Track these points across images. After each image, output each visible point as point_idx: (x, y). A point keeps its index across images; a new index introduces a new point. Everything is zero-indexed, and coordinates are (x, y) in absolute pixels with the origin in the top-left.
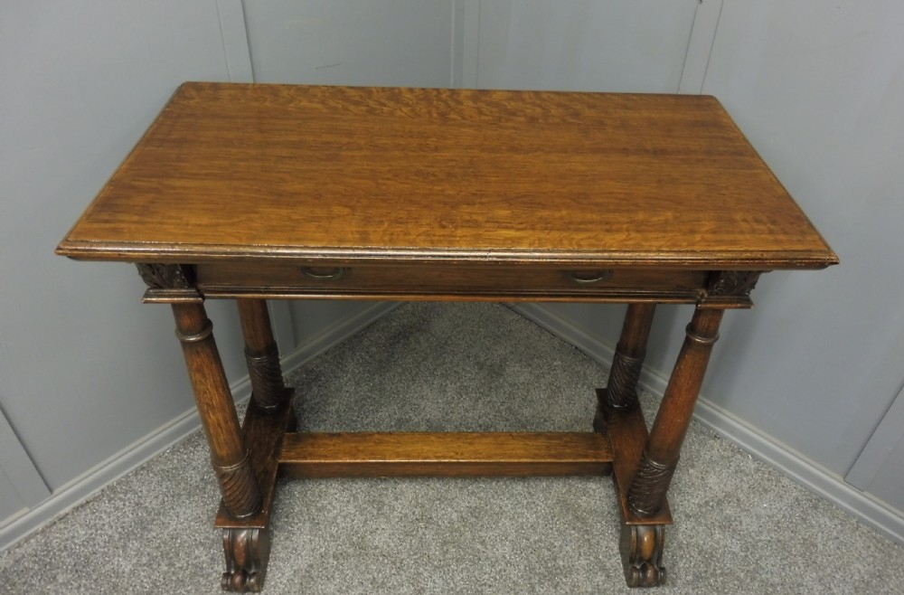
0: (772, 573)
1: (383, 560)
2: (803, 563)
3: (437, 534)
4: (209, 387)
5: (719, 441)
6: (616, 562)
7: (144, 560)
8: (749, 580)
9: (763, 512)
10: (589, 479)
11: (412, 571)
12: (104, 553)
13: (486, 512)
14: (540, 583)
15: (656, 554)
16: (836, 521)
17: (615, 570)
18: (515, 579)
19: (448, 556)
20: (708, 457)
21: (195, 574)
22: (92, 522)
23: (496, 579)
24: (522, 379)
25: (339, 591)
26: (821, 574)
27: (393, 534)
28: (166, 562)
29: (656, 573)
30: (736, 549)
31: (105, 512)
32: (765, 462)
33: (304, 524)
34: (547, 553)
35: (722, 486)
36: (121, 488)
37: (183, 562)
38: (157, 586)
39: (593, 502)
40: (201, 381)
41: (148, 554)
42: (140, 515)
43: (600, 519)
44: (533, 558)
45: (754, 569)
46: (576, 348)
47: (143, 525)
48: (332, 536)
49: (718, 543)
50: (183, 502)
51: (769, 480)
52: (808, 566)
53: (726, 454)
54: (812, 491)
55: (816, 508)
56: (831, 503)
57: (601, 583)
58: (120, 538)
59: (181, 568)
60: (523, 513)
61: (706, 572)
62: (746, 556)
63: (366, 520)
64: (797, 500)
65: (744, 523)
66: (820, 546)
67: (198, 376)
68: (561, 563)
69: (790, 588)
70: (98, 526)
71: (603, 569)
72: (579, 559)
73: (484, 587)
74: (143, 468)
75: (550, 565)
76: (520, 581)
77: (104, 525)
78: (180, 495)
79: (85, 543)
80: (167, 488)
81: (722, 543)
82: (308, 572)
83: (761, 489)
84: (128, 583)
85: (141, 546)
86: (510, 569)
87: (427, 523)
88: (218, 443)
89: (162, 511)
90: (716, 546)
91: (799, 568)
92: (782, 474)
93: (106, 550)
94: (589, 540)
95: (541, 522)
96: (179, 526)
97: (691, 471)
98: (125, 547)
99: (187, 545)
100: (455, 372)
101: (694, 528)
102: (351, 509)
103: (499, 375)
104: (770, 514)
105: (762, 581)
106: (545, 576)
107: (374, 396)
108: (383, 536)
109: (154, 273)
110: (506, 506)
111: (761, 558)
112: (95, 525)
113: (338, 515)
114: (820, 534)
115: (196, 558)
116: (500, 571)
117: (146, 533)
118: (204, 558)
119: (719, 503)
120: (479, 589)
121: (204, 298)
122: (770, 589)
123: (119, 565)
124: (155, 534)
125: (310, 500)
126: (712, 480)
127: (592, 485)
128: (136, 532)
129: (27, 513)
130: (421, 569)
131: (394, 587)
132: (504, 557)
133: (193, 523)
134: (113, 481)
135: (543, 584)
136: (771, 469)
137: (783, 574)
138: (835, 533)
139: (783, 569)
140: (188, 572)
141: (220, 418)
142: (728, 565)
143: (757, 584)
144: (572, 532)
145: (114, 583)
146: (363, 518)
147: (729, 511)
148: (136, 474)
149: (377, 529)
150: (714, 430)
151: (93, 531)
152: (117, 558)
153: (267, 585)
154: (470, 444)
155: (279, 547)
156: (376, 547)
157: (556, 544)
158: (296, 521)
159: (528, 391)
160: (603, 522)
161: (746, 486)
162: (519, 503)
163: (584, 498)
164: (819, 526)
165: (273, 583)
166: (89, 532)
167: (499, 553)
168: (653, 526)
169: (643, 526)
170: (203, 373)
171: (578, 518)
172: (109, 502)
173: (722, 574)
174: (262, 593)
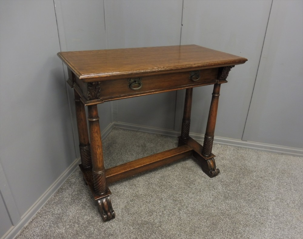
1: (146, 196)
3: (156, 185)
7: (68, 227)
8: (235, 167)
9: (228, 154)
11: (156, 195)
12: (51, 231)
13: (165, 176)
15: (215, 166)
16: (244, 151)
19: (163, 189)
21: (89, 223)
22: (39, 225)
23: (179, 189)
24: (152, 146)
25: (139, 208)
27: (144, 190)
28: (76, 224)
29: (217, 170)
30: (228, 162)
31: (41, 221)
32: (222, 144)
33: (115, 197)
34: (187, 179)
36: (43, 212)
38: (78, 231)
39: (190, 165)
41: (68, 225)
42: (56, 216)
44: (185, 181)
45: (235, 165)
46: (162, 135)
47: (60, 218)
48: (126, 197)
49: (223, 163)
50: (70, 207)
51: (225, 148)
52: (245, 160)
54: (235, 146)
55: (238, 149)
56: (241, 147)
57: (204, 180)
58: (54, 225)
59: (83, 223)
60: (175, 173)
61: (225, 169)
62: (231, 163)
63: (133, 190)
64: (234, 149)
65: (226, 157)
66: (245, 156)
68: (192, 179)
69: (244, 165)
70: (42, 225)
71: (202, 177)
72: (195, 177)
73: (177, 192)
74: (47, 204)
75: (190, 181)
76: (185, 187)
77: (44, 224)
78: (67, 206)
79: (41, 231)
80: (60, 206)
81: (224, 162)
82: (126, 208)
83: (225, 150)
84: (67, 235)
85: (63, 224)
87: (151, 184)
89: (64, 212)
91: (243, 161)
92: (227, 145)
94: (195, 173)
95: (180, 173)
96: (73, 214)
98: (57, 226)
99: (80, 217)
100: (132, 150)
102: (127, 189)
103: (145, 147)
104: (230, 154)
105: (238, 166)
106: (190, 183)
108: (141, 191)
110: (169, 173)
111: (234, 162)
114: (243, 154)
115: (86, 219)
116: (179, 186)
117: (63, 220)
118: (89, 218)
122: (241, 167)
123: (59, 232)
124: (66, 219)
128: (58, 221)
129: (14, 228)
130: (158, 194)
131: (154, 201)
133: (77, 211)
134: (39, 211)
135: (191, 185)
138: (245, 153)
139: (240, 163)
140: (86, 223)
144: (190, 172)
145: (62, 237)
147: (221, 156)
148: (45, 207)
149: (138, 190)
151: (41, 227)
152: (57, 230)
157: (188, 176)
159: (156, 148)
160: (195, 168)
161: (221, 150)
162: (172, 171)
163: (187, 165)
164: (242, 152)
167: (175, 183)
168: (211, 158)
169: (209, 159)
170: (98, 133)
171: (189, 169)
172: (41, 217)
173: (229, 168)
174: (116, 218)
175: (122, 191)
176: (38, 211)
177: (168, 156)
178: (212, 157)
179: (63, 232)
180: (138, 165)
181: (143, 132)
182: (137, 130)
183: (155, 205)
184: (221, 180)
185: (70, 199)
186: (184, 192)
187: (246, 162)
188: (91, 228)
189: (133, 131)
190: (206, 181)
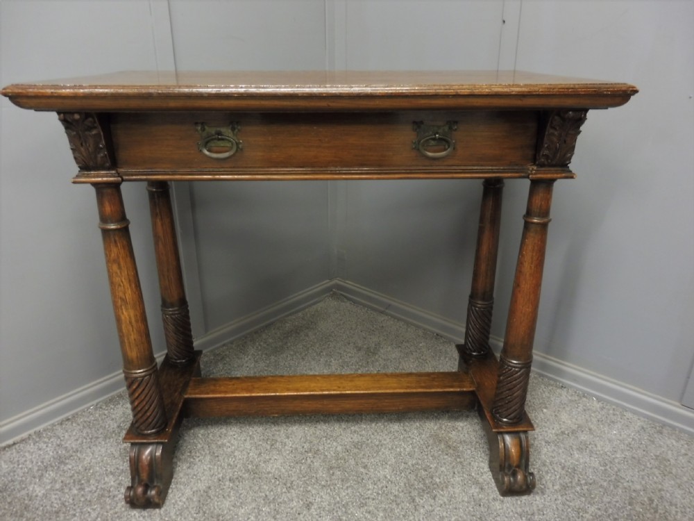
0: (632, 482)
1: (275, 482)
2: (660, 474)
3: (324, 461)
4: (123, 280)
5: (565, 389)
6: (487, 477)
7: (58, 486)
8: (612, 487)
9: (614, 437)
10: (457, 418)
11: (302, 489)
12: (22, 481)
13: (367, 445)
14: (420, 496)
15: (523, 461)
16: (682, 442)
17: (488, 484)
18: (397, 493)
19: (333, 477)
20: (558, 401)
21: (103, 496)
22: (16, 459)
23: (378, 494)
24: (394, 356)
25: (233, 506)
26: (678, 481)
27: (284, 463)
28: (77, 487)
29: (525, 477)
30: (597, 465)
31: (29, 451)
32: (608, 402)
33: (205, 456)
34: (423, 473)
35: (574, 420)
36: (47, 434)
37: (92, 486)
38: (65, 506)
39: (462, 436)
40: (116, 273)
41: (62, 482)
42: (60, 452)
43: (469, 447)
44: (412, 477)
45: (616, 479)
46: (437, 335)
47: (61, 461)
48: (229, 465)
49: (578, 460)
50: (100, 443)
51: (614, 415)
52: (665, 476)
53: (573, 398)
54: (654, 420)
55: (660, 432)
56: (674, 428)
57: (475, 494)
58: (38, 470)
59: (90, 492)
60: (401, 445)
61: (571, 482)
62: (606, 470)
63: (260, 454)
64: (643, 428)
65: (598, 446)
66: (673, 461)
67: (115, 267)
68: (438, 480)
69: (652, 492)
70: (20, 462)
71: (477, 483)
72: (453, 477)
73: (367, 500)
74: (68, 420)
75: (427, 482)
76: (400, 495)
77: (26, 461)
78: (97, 438)
79: (7, 475)
80: (87, 433)
81: (581, 461)
82: (206, 492)
83: (608, 421)
84: (39, 504)
85: (56, 476)
86: (389, 485)
87: (315, 453)
88: (129, 343)
89: (79, 449)
90: (577, 463)
91: (657, 477)
92: (625, 409)
93: (24, 479)
94: (461, 462)
95: (416, 450)
96: (93, 461)
97: (545, 410)
98: (41, 477)
99: (98, 474)
100: (338, 353)
101: (554, 450)
102: (248, 445)
103: (374, 354)
104: (621, 438)
105: (625, 488)
106: (423, 490)
107: (270, 369)
108: (276, 464)
109: (82, 145)
110: (385, 440)
111: (619, 470)
112: (18, 461)
113: (235, 450)
114: (670, 452)
115: (105, 484)
116: (382, 487)
117: (63, 466)
118: (112, 483)
119: (573, 432)
120: (364, 502)
121: (123, 180)
122: (634, 494)
123: (34, 490)
124: (70, 467)
125: (211, 440)
126: (564, 416)
127: (460, 424)
128: (53, 464)
130: (310, 488)
131: (285, 502)
132: (386, 477)
133: (105, 458)
134: (40, 428)
135: (421, 496)
136: (614, 407)
137: (643, 482)
138: (683, 451)
139: (643, 478)
140: (96, 494)
141: (132, 314)
142: (591, 477)
143: (620, 491)
144: (446, 457)
145: (26, 505)
146: (258, 452)
147: (583, 437)
148: (61, 424)
149: (270, 459)
150: (560, 382)
151: (16, 466)
152: (32, 486)
153: (167, 503)
154: (351, 381)
155: (181, 475)
156: (269, 473)
157: (432, 466)
158: (198, 454)
160: (473, 449)
161: (594, 420)
162: (396, 437)
163: (454, 433)
164: (668, 446)
165: (173, 501)
166: (12, 466)
167: (381, 474)
168: (517, 432)
169: (508, 433)
170: (119, 264)
171: (449, 447)
172: (34, 444)
173: (586, 484)
174: (163, 509)
175: (232, 445)
176: (37, 429)
177: (386, 388)
178: (525, 429)
179: (39, 494)
180: (288, 390)
181: (395, 318)
182: (382, 309)
183: (278, 516)
184: (533, 514)
185: (116, 425)
186: (385, 510)
187: (668, 484)
188: (94, 510)
189: (375, 310)
190: (480, 500)
